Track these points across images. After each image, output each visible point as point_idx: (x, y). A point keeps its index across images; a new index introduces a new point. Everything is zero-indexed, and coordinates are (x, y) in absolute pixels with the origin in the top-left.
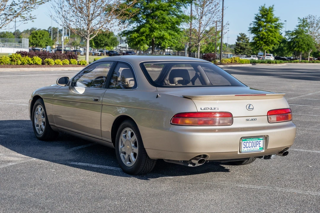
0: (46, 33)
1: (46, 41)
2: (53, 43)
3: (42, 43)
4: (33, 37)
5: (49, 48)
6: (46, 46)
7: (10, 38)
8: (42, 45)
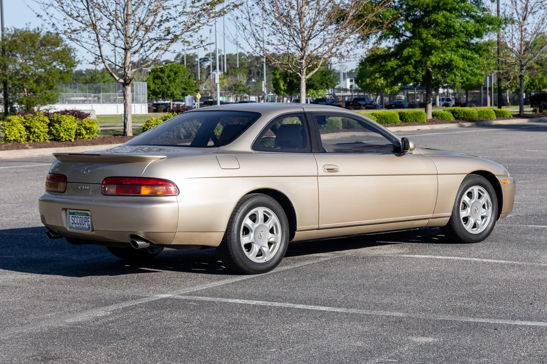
0: (181, 69)
1: (183, 86)
2: (197, 89)
3: (175, 89)
4: (154, 78)
5: (189, 99)
6: (184, 95)
7: (104, 82)
8: (174, 94)
